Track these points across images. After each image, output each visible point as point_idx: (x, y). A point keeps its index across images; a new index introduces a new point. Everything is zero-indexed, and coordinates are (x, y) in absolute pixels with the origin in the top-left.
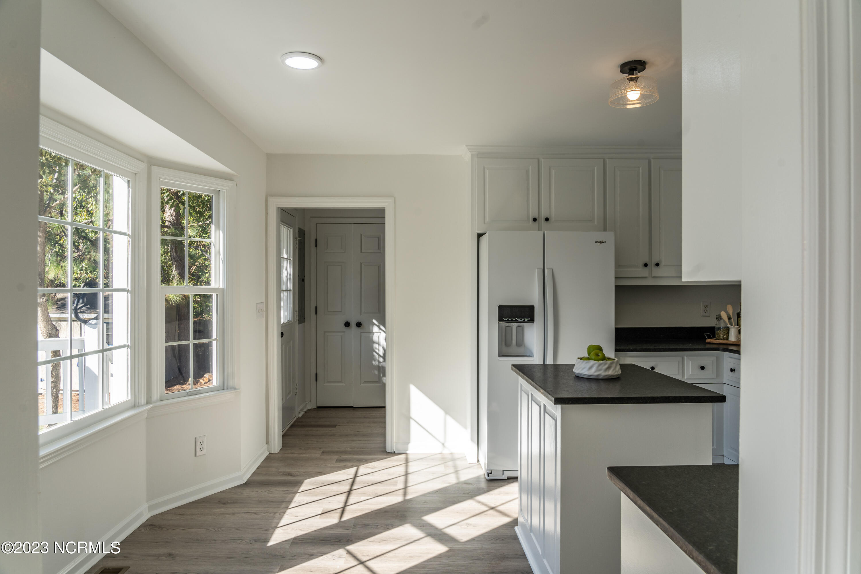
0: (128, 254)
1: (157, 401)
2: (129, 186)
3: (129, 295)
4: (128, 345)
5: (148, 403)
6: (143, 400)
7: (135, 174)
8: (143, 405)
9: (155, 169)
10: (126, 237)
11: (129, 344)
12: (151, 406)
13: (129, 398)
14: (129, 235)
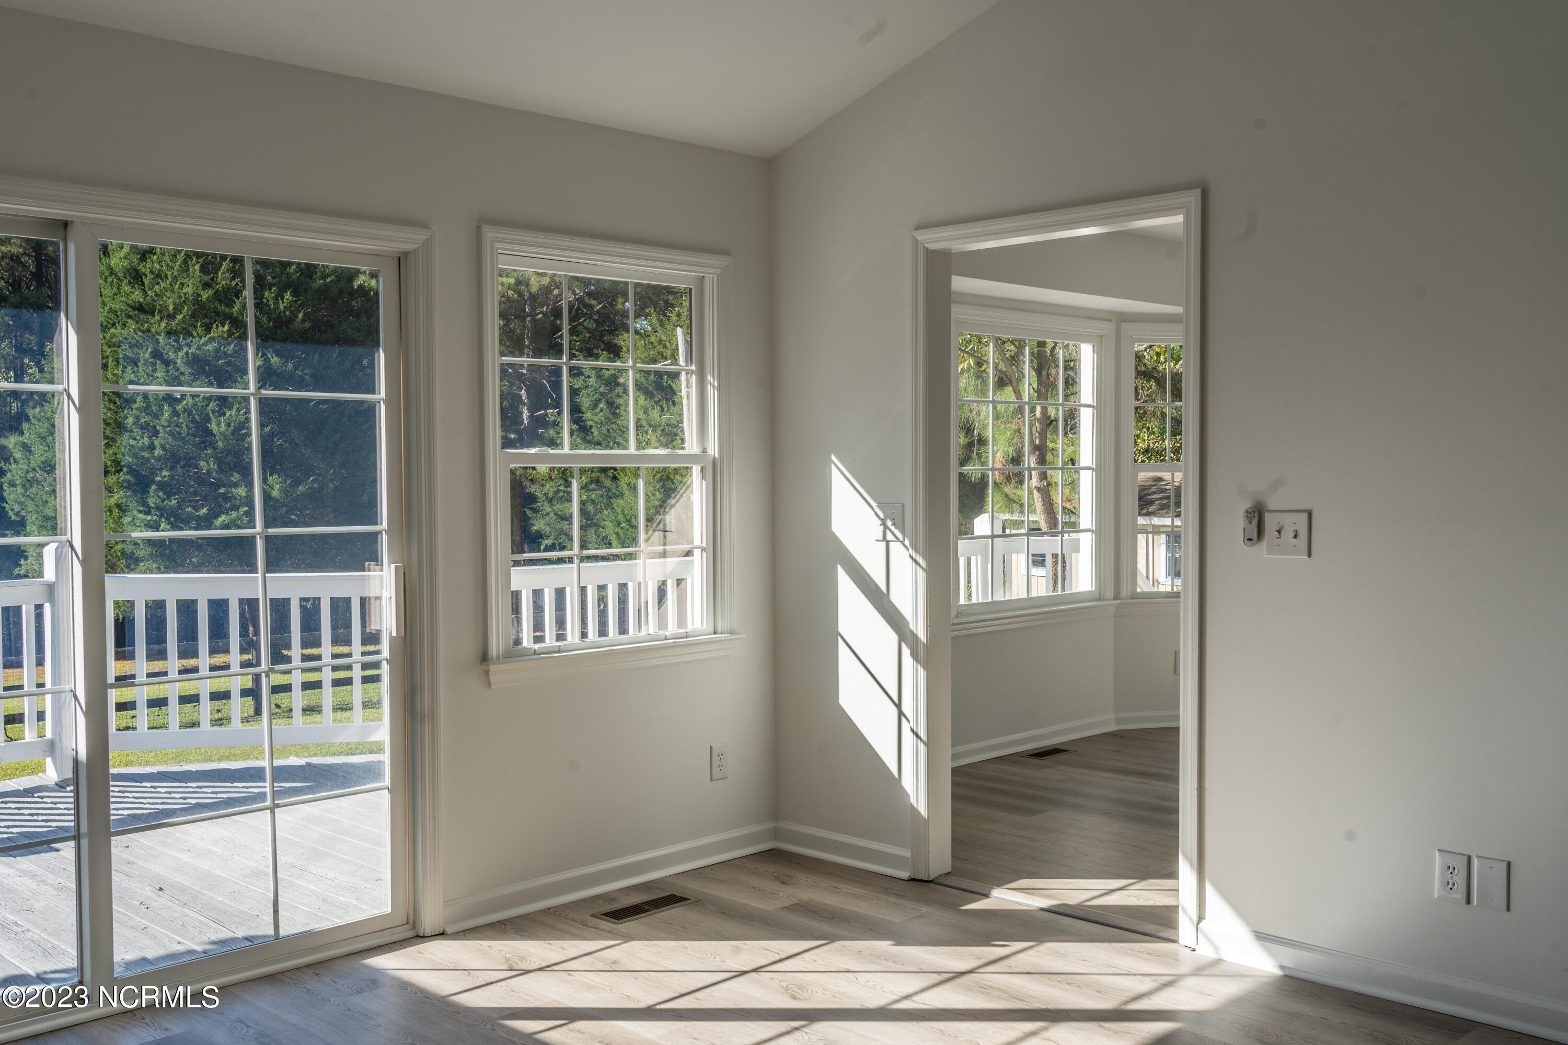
0: (1093, 428)
1: (1126, 598)
2: (1094, 351)
3: (1094, 473)
4: (1093, 530)
5: (1115, 598)
6: (1110, 594)
7: (1101, 336)
8: (1109, 600)
9: (1125, 326)
10: (1091, 409)
11: (1094, 528)
12: (1119, 601)
13: (1094, 589)
14: (1093, 406)
